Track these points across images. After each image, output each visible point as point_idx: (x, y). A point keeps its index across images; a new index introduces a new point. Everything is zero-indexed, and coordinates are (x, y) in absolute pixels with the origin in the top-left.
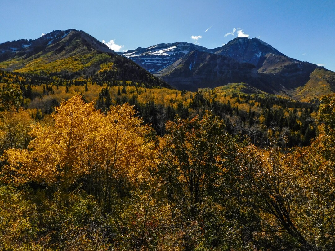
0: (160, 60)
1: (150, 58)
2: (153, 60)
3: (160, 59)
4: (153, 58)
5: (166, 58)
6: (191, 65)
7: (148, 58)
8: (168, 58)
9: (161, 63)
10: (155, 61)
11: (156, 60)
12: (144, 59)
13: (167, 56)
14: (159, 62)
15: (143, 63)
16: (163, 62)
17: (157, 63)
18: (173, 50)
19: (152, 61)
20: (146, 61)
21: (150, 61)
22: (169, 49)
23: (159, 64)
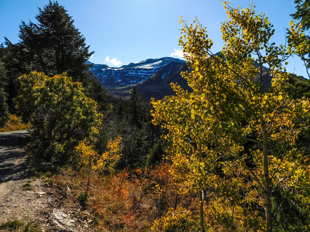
0: (145, 73)
1: (135, 71)
2: (138, 72)
3: (145, 71)
4: (138, 71)
5: (150, 71)
6: (164, 75)
7: (133, 71)
8: (153, 71)
9: (145, 75)
10: (139, 74)
11: (140, 72)
12: (129, 71)
13: (152, 69)
14: (143, 74)
15: (126, 75)
16: (147, 74)
17: (141, 75)
18: (158, 64)
19: (136, 74)
20: (130, 73)
21: (134, 73)
22: (155, 63)
23: (143, 76)
